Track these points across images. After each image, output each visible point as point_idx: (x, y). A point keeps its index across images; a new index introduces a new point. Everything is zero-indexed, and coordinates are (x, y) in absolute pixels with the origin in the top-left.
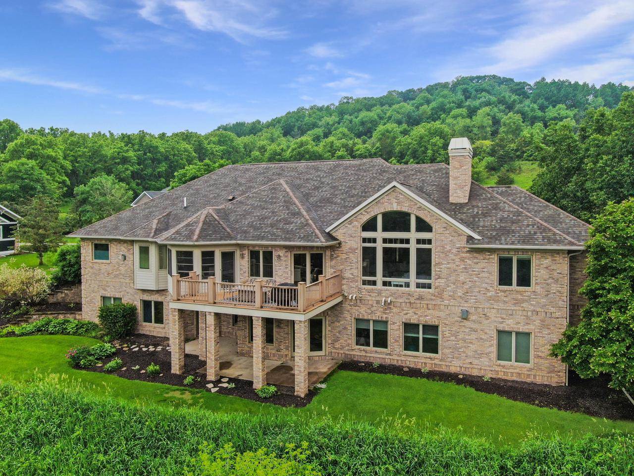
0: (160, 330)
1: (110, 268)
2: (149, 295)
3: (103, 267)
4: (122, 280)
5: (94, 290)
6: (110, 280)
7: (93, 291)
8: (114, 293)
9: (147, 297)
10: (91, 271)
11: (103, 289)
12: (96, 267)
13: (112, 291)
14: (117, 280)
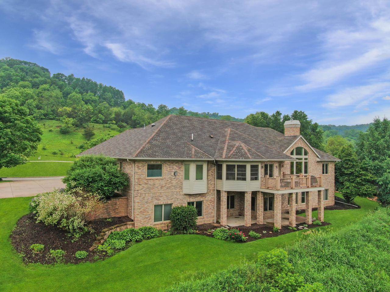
0: (201, 220)
1: (163, 183)
2: (194, 198)
3: (157, 182)
4: (174, 190)
5: (148, 201)
6: (163, 191)
7: (147, 203)
8: (166, 201)
9: (192, 200)
10: (146, 186)
11: (157, 199)
12: (151, 182)
13: (165, 200)
14: (170, 191)
